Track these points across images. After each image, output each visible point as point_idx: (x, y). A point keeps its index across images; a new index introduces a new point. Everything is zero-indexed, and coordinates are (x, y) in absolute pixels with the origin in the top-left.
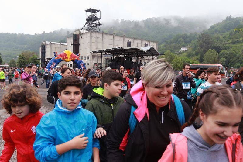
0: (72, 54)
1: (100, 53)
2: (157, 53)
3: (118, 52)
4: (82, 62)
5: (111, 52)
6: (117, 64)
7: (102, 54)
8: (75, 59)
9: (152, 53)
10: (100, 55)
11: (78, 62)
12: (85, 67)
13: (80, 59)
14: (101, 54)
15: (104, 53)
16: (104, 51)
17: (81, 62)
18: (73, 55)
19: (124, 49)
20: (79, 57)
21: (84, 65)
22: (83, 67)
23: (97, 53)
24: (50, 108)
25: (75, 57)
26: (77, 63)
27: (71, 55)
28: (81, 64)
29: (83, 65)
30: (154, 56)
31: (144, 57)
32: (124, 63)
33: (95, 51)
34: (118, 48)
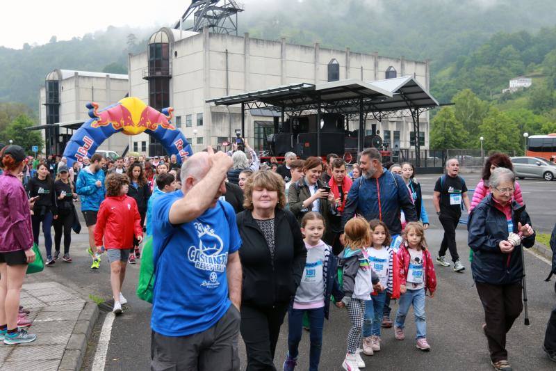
0: (146, 110)
1: (240, 105)
2: (430, 98)
3: (299, 100)
4: (179, 136)
5: (276, 99)
6: (295, 137)
7: (246, 107)
8: (156, 127)
9: (411, 100)
10: (240, 112)
11: (166, 136)
12: (189, 150)
13: (173, 127)
14: (243, 107)
15: (250, 104)
16: (250, 98)
17: (176, 134)
18: (150, 112)
19: (317, 89)
20: (169, 120)
21: (186, 144)
22: (181, 152)
23: (228, 104)
24: (79, 290)
25: (156, 119)
26: (164, 137)
27: (145, 114)
28: (177, 143)
29: (184, 146)
30: (417, 108)
31: (384, 115)
32: (318, 135)
33: (222, 99)
34: (299, 88)
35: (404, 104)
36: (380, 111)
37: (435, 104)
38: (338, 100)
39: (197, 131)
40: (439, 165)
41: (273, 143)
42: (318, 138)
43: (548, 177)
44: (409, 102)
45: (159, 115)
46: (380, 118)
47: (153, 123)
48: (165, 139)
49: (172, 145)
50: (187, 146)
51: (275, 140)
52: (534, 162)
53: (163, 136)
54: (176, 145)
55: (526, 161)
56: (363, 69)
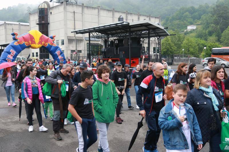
0: (42, 36)
2: (166, 32)
4: (58, 49)
5: (105, 31)
6: (117, 49)
7: (91, 35)
8: (47, 44)
11: (52, 49)
12: (63, 56)
13: (55, 44)
14: (89, 35)
15: (93, 33)
16: (95, 30)
17: (57, 48)
18: (44, 38)
20: (53, 41)
21: (62, 53)
22: (60, 57)
23: (82, 33)
25: (47, 41)
26: (51, 50)
27: (41, 38)
28: (57, 52)
30: (160, 37)
31: (145, 40)
32: (130, 48)
33: (80, 31)
34: (120, 24)
35: (154, 35)
36: (143, 38)
37: (168, 35)
38: (137, 31)
39: (62, 47)
41: (105, 52)
42: (130, 49)
44: (156, 34)
45: (48, 39)
46: (143, 41)
47: (45, 43)
48: (51, 51)
49: (55, 53)
50: (62, 54)
51: (105, 50)
54: (57, 53)
56: (133, 20)
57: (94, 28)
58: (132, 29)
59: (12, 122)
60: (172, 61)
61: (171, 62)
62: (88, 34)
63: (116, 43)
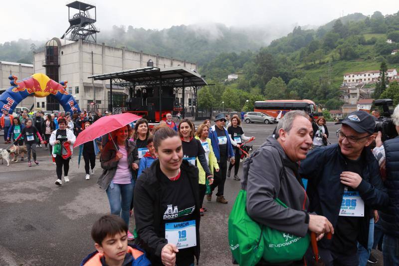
2: (203, 81)
4: (71, 98)
5: (131, 77)
6: (145, 100)
7: (113, 82)
8: (57, 92)
9: (193, 82)
10: (109, 84)
11: (63, 98)
12: (78, 107)
13: (67, 92)
14: (111, 82)
15: (116, 80)
16: (118, 76)
17: (69, 97)
18: (53, 83)
19: (160, 71)
20: (65, 88)
21: (76, 103)
22: (73, 108)
23: (102, 79)
25: (56, 88)
27: (49, 84)
28: (70, 103)
29: (74, 104)
30: (196, 87)
31: (179, 89)
33: (99, 76)
34: (149, 70)
35: (190, 84)
36: (177, 87)
37: (206, 85)
38: (169, 79)
39: (76, 96)
40: (208, 116)
42: (160, 100)
43: (267, 122)
45: (58, 85)
46: (177, 91)
47: (54, 90)
48: (62, 100)
49: (67, 104)
50: (76, 105)
51: (131, 101)
52: (260, 115)
53: (61, 98)
54: (70, 104)
55: (256, 114)
56: (165, 66)
57: (117, 74)
58: (163, 77)
59: (8, 191)
60: (211, 115)
61: (209, 116)
62: (109, 80)
63: (143, 92)
